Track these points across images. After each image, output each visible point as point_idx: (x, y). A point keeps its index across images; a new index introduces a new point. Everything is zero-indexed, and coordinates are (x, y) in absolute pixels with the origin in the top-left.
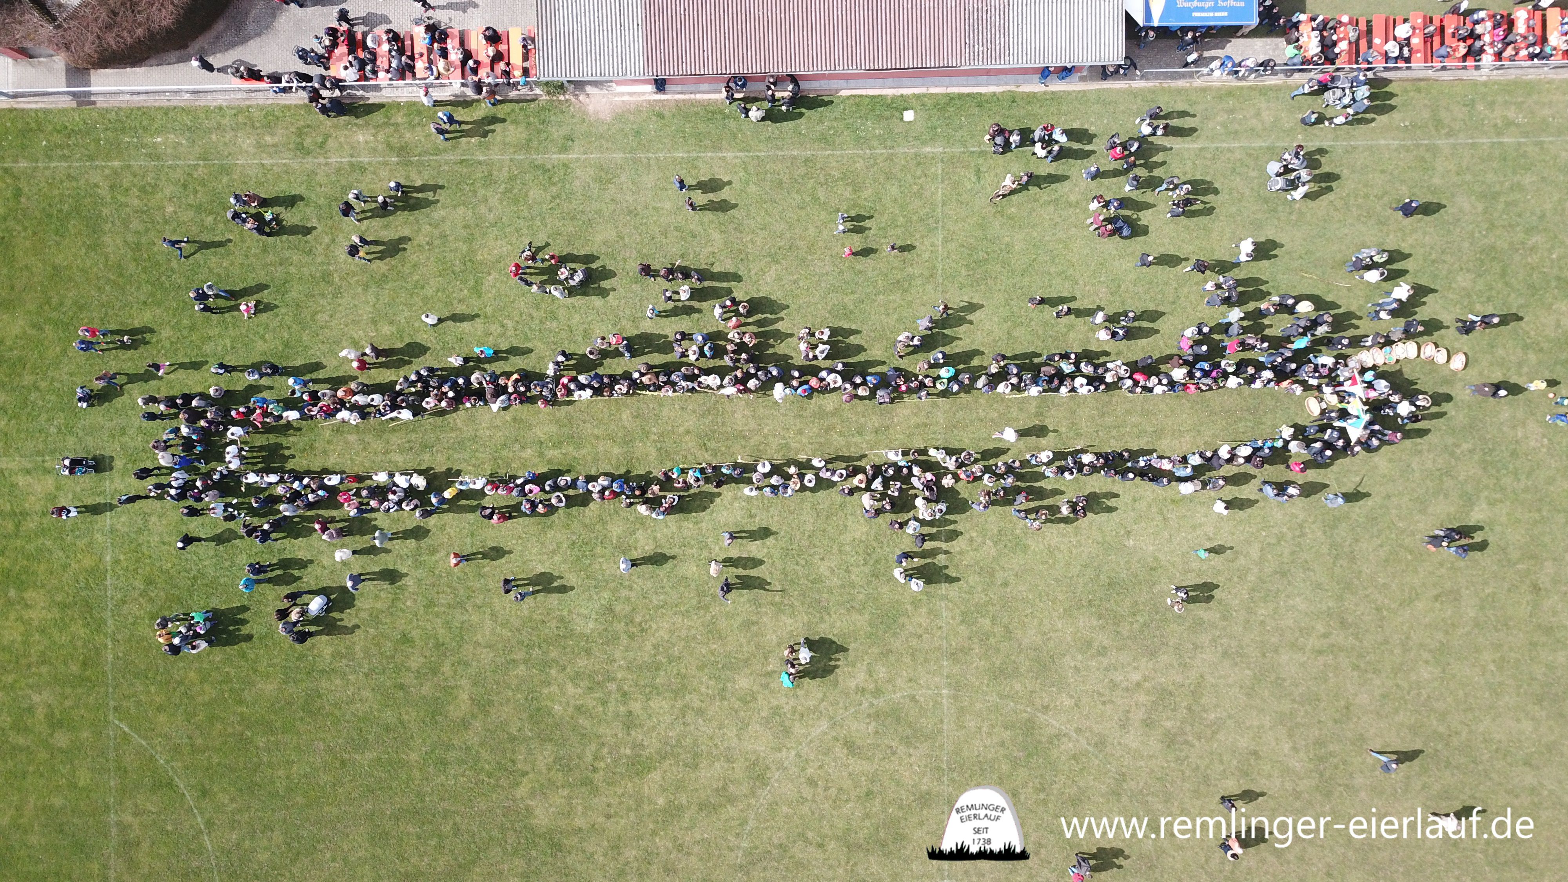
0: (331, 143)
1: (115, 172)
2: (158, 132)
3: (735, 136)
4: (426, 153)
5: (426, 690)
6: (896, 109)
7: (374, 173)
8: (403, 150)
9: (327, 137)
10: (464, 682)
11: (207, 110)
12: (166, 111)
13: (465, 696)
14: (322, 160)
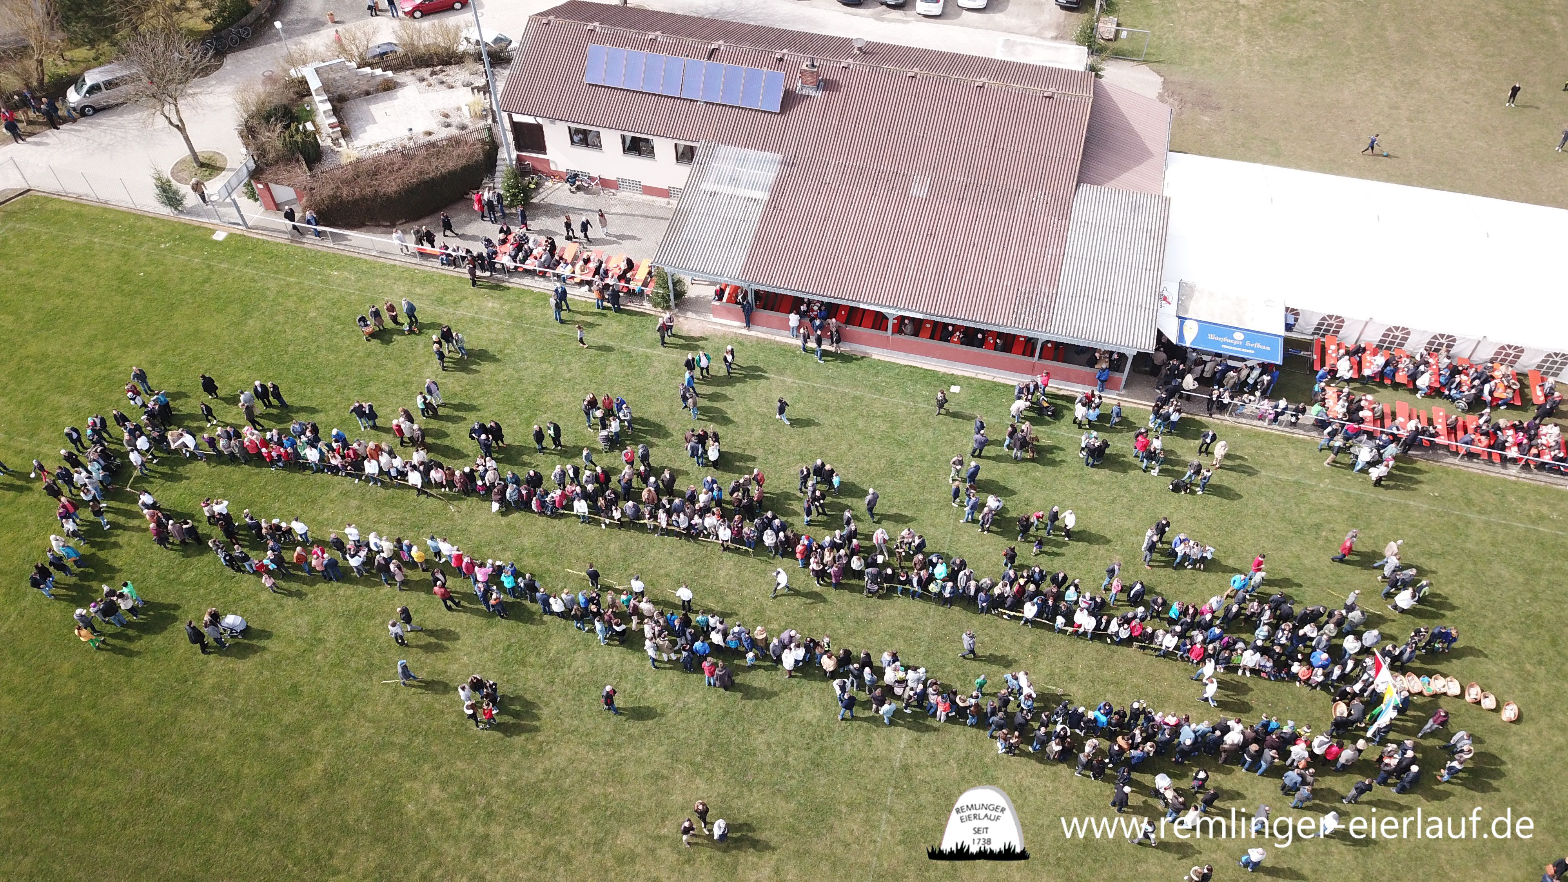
0: (465, 303)
1: (288, 285)
2: (337, 270)
3: (799, 369)
4: (538, 324)
5: (283, 748)
6: (945, 382)
7: (487, 327)
8: (518, 320)
9: (465, 298)
10: (328, 752)
11: (383, 265)
12: (352, 259)
13: (319, 766)
14: (451, 310)
